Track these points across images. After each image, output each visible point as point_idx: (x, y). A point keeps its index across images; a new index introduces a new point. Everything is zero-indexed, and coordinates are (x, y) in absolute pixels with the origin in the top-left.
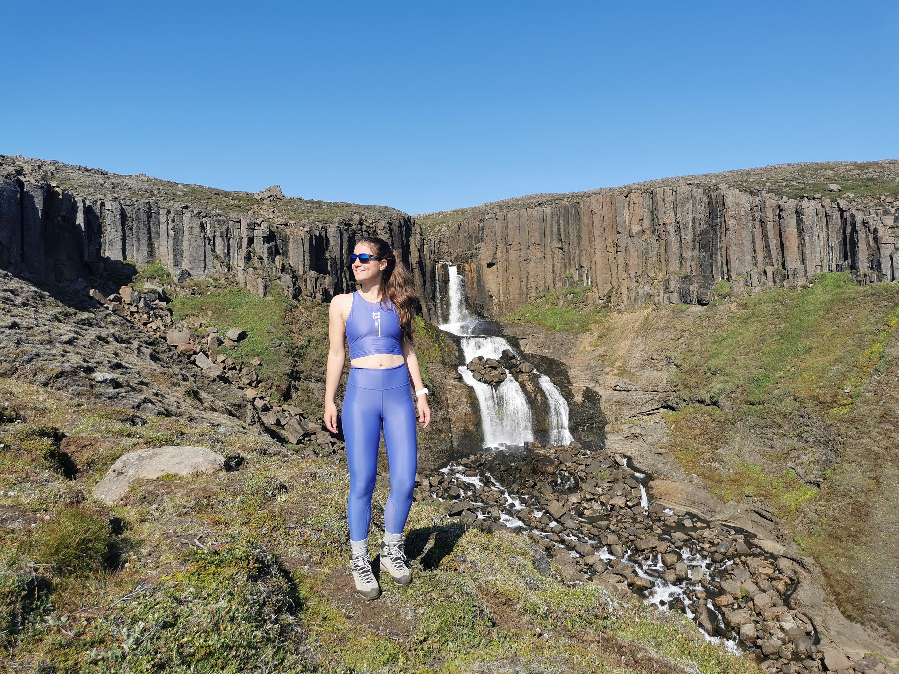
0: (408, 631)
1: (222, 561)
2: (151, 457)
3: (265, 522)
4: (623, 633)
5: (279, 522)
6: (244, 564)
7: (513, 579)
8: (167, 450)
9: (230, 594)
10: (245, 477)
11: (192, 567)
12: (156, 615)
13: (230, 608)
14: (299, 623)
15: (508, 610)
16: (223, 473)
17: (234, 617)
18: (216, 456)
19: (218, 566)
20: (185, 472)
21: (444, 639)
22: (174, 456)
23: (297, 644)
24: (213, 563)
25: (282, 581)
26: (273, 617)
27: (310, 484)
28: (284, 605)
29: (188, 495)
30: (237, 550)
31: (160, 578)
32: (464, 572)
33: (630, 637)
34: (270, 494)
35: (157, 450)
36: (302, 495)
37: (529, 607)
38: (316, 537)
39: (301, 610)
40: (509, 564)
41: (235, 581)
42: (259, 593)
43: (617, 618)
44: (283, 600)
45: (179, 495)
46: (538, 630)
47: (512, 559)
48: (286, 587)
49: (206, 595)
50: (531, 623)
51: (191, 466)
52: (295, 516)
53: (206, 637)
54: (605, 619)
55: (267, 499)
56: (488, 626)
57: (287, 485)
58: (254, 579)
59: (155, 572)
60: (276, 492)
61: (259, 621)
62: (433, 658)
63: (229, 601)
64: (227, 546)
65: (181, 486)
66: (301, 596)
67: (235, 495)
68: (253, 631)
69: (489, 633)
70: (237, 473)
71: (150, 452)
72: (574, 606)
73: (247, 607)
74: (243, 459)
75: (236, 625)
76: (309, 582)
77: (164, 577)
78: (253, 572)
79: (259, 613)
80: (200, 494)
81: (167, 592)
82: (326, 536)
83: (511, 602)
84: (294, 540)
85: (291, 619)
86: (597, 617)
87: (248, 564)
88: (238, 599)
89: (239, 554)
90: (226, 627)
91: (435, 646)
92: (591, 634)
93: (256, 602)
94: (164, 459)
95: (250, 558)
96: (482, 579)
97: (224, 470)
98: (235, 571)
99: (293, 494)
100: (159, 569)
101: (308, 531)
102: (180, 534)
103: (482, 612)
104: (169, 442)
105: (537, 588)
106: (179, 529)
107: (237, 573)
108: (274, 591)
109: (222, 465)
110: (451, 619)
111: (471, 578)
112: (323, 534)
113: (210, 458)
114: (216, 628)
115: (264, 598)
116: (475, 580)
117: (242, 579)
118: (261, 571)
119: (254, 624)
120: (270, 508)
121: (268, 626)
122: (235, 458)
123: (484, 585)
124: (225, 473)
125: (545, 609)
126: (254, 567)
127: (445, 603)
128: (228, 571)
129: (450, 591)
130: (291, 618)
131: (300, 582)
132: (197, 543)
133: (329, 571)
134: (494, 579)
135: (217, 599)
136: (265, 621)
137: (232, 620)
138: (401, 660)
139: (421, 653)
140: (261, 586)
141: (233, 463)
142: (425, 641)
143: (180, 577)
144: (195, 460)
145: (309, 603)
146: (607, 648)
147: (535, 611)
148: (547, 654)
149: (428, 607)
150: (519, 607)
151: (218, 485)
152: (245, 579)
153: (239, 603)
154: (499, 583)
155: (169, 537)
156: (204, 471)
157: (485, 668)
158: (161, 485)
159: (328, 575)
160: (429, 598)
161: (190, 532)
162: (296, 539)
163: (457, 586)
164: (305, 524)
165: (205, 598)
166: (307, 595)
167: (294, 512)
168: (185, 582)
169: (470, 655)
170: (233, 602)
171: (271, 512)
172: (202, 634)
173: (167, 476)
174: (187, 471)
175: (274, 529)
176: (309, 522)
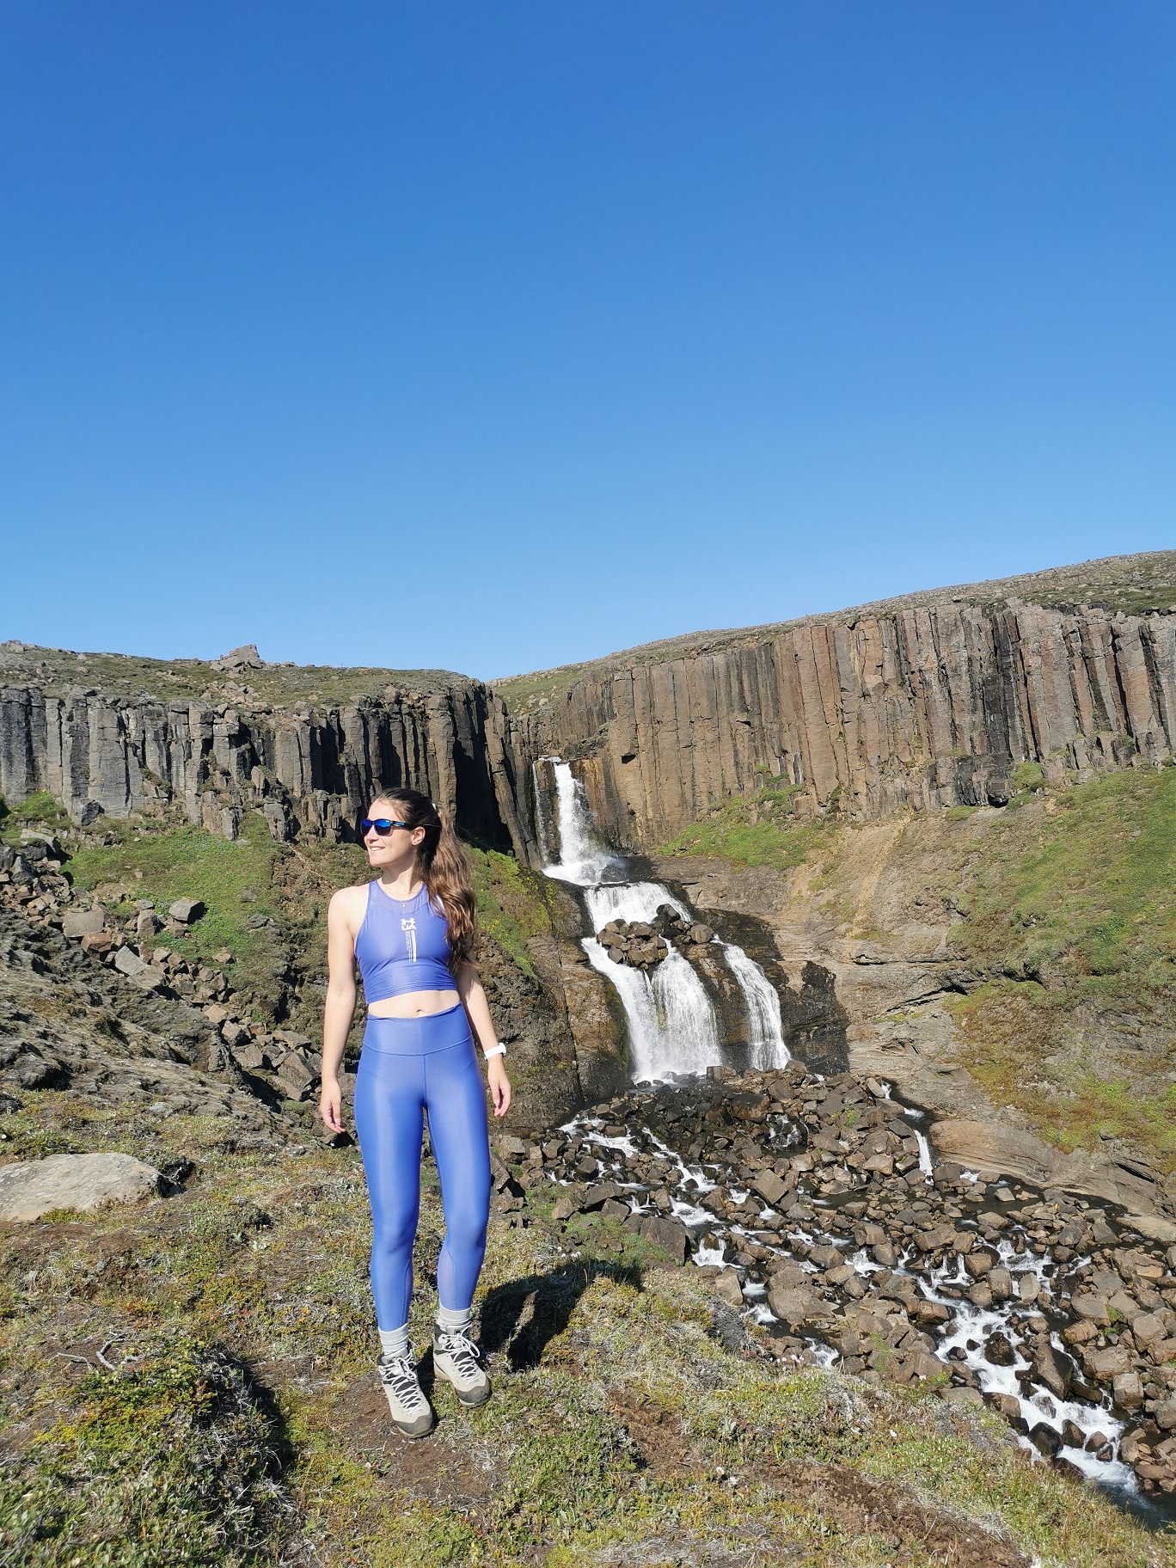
0: (486, 1494)
1: (145, 1395)
2: (26, 1178)
3: (230, 1294)
4: (870, 1462)
5: (254, 1291)
6: (186, 1395)
7: (674, 1372)
8: (55, 1163)
9: (162, 1456)
10: (195, 1206)
11: (90, 1411)
12: (25, 1516)
13: (160, 1489)
14: (289, 1496)
15: (667, 1433)
16: (156, 1201)
17: (166, 1504)
18: (143, 1169)
19: (138, 1404)
20: (87, 1203)
21: (550, 1504)
22: (67, 1174)
23: (285, 1537)
24: (129, 1399)
25: (257, 1419)
26: (241, 1491)
27: (313, 1208)
28: (259, 1466)
29: (92, 1250)
30: (173, 1370)
31: (34, 1436)
32: (586, 1365)
33: (885, 1468)
34: (238, 1237)
35: (37, 1163)
36: (295, 1235)
37: (703, 1425)
38: (322, 1316)
39: (293, 1467)
40: (668, 1343)
41: (170, 1429)
42: (212, 1448)
43: (861, 1431)
44: (257, 1456)
45: (76, 1251)
46: (721, 1470)
47: (673, 1332)
48: (264, 1428)
49: (116, 1465)
50: (709, 1456)
51: (98, 1192)
52: (283, 1279)
53: (116, 1550)
54: (840, 1433)
55: (235, 1247)
56: (630, 1471)
57: (271, 1215)
58: (203, 1422)
59: (23, 1426)
60: (249, 1232)
61: (212, 1505)
62: (531, 1542)
63: (158, 1473)
64: (155, 1365)
65: (81, 1233)
66: (293, 1440)
67: (175, 1245)
68: (202, 1527)
69: (632, 1482)
70: (178, 1199)
71: (26, 1167)
72: (785, 1413)
73: (190, 1480)
74: (192, 1166)
75: (171, 1521)
76: (307, 1409)
77: (41, 1436)
78: (203, 1410)
79: (214, 1489)
80: (114, 1247)
81: (44, 1467)
82: (340, 1311)
83: (671, 1418)
84: (283, 1324)
85: (273, 1489)
86: (825, 1431)
87: (192, 1396)
88: (174, 1465)
89: (175, 1376)
90: (153, 1525)
91: (535, 1518)
92: (815, 1468)
93: (209, 1467)
94: (50, 1181)
95: (197, 1382)
96: (619, 1377)
97: (156, 1194)
98: (168, 1411)
99: (281, 1230)
100: (33, 1419)
101: (306, 1305)
102: (71, 1342)
103: (617, 1445)
104: (60, 1147)
105: (718, 1383)
106: (70, 1334)
107: (173, 1415)
108: (241, 1441)
109: (153, 1185)
110: (562, 1465)
111: (599, 1376)
112: (334, 1310)
113: (131, 1174)
114: (134, 1532)
115: (223, 1457)
116: (606, 1380)
117: (182, 1426)
118: (217, 1407)
119: (204, 1514)
120: (238, 1266)
121: (231, 1511)
122: (178, 1165)
123: (622, 1388)
124: (159, 1200)
125: (733, 1425)
126: (205, 1399)
127: (551, 1433)
128: (155, 1413)
129: (559, 1409)
130: (274, 1487)
131: (291, 1412)
132: (102, 1359)
133: (344, 1385)
134: (639, 1375)
135: (135, 1472)
136: (225, 1501)
137: (163, 1509)
138: (475, 1550)
139: (510, 1536)
140: (216, 1434)
141: (172, 1178)
142: (518, 1511)
143: (69, 1433)
144: (106, 1179)
145: (308, 1453)
146: (845, 1492)
147: (714, 1431)
148: (734, 1519)
149: (520, 1442)
150: (685, 1426)
151: (144, 1227)
152: (187, 1425)
153: (177, 1475)
154: (649, 1383)
155: (51, 1349)
156: (121, 1199)
157: (624, 1556)
158: (44, 1233)
159: (342, 1393)
160: (522, 1426)
161: (90, 1337)
162: (286, 1321)
163: (571, 1397)
164: (301, 1292)
165: (114, 1471)
166: (304, 1437)
167: (281, 1270)
168: (79, 1443)
169: (598, 1532)
170: (165, 1474)
171: (240, 1273)
172: (109, 1546)
173: (55, 1213)
174: (92, 1202)
175: (246, 1306)
176: (309, 1288)
